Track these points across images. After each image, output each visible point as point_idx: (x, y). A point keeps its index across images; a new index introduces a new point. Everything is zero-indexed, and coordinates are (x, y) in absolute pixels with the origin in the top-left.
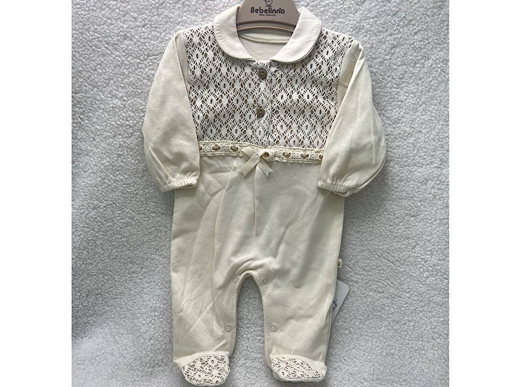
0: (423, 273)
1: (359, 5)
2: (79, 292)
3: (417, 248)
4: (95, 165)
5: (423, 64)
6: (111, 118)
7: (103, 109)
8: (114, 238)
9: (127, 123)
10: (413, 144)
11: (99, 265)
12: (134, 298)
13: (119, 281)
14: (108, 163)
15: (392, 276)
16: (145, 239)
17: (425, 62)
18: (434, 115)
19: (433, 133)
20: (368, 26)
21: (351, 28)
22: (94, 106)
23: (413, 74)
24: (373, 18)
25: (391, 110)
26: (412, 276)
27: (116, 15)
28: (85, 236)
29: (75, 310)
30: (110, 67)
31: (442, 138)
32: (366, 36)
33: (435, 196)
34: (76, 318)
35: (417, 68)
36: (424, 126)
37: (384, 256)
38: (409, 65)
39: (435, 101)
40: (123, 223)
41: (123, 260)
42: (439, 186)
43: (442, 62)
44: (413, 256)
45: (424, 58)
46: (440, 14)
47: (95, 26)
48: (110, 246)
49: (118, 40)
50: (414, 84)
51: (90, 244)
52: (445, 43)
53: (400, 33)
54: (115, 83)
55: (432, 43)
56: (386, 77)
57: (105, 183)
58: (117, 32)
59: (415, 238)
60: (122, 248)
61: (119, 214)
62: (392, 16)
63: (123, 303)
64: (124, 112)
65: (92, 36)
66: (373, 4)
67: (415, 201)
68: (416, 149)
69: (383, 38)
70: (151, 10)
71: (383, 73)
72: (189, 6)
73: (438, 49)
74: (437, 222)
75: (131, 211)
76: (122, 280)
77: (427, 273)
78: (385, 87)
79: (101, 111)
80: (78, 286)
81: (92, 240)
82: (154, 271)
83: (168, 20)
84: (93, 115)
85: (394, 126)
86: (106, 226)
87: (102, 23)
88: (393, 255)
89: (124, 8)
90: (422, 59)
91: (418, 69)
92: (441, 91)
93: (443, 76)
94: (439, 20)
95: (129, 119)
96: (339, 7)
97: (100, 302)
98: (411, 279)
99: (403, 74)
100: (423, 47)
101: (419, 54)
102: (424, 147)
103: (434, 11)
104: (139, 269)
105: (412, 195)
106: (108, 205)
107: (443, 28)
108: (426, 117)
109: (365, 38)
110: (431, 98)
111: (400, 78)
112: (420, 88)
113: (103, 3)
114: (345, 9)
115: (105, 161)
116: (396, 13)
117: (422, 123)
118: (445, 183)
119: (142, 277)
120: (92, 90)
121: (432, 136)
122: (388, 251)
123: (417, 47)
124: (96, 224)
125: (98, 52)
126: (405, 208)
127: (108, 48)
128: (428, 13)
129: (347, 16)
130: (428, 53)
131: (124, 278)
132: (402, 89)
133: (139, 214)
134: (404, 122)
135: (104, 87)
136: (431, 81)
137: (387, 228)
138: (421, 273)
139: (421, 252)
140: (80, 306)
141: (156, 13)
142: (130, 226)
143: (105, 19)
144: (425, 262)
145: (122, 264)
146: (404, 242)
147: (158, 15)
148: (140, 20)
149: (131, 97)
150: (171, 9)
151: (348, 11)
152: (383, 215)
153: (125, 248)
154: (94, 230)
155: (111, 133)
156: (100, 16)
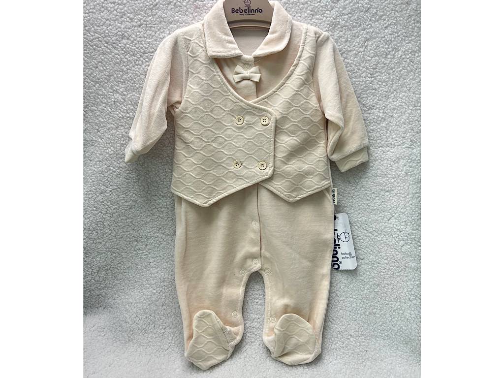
0: (399, 242)
1: (335, 3)
2: (90, 268)
3: (393, 220)
4: (100, 154)
5: (394, 55)
6: (114, 111)
7: (105, 103)
8: (119, 219)
9: (128, 115)
10: (386, 128)
11: (107, 244)
12: (141, 271)
13: (126, 258)
14: (112, 152)
15: (371, 244)
16: (148, 220)
17: (395, 53)
18: (404, 101)
19: (403, 117)
20: (343, 22)
21: (328, 24)
22: (96, 100)
23: (385, 64)
24: (347, 15)
25: (366, 97)
26: (389, 244)
27: (114, 16)
28: (94, 218)
29: (88, 284)
30: (110, 64)
31: (412, 121)
32: (341, 31)
33: (407, 174)
34: (90, 291)
35: (389, 58)
36: (396, 111)
37: (363, 227)
38: (381, 56)
39: (405, 89)
40: (128, 206)
41: (129, 239)
42: (411, 164)
43: (411, 53)
44: (389, 227)
45: (395, 50)
46: (408, 9)
47: (96, 27)
48: (116, 226)
49: (117, 40)
50: (386, 73)
51: (99, 225)
52: (412, 36)
53: (371, 27)
54: (115, 78)
55: (402, 36)
56: (361, 68)
57: (110, 170)
58: (116, 32)
59: (390, 211)
60: (128, 228)
61: (123, 197)
62: (365, 13)
63: (131, 276)
64: (124, 106)
65: (93, 36)
66: (347, 2)
67: (389, 178)
68: (388, 132)
69: (357, 32)
70: (145, 12)
71: (357, 64)
72: (180, 6)
73: (406, 42)
74: (410, 196)
75: (134, 195)
76: (128, 257)
77: (402, 241)
78: (360, 76)
79: (104, 105)
80: (90, 263)
81: (101, 221)
82: (158, 248)
83: (162, 20)
84: (96, 109)
85: (369, 111)
86: (112, 209)
87: (101, 24)
88: (371, 226)
89: (121, 10)
90: (393, 51)
91: (389, 60)
92: (411, 79)
93: (412, 65)
94: (407, 15)
95: (129, 111)
96: (317, 5)
97: (110, 276)
98: (388, 247)
99: (377, 65)
100: (393, 39)
101: (390, 46)
102: (396, 130)
103: (402, 7)
104: (144, 246)
105: (385, 173)
106: (113, 189)
107: (411, 22)
108: (397, 103)
109: (340, 33)
110: (401, 86)
111: (373, 69)
112: (392, 78)
113: (102, 6)
114: (322, 7)
115: (110, 150)
116: (368, 9)
117: (394, 109)
118: (415, 162)
119: (147, 253)
120: (94, 86)
121: (403, 120)
122: (366, 223)
123: (388, 39)
124: (103, 207)
125: (99, 51)
126: (381, 185)
127: (107, 47)
128: (397, 9)
129: (324, 13)
130: (398, 45)
131: (130, 255)
132: (375, 78)
133: (142, 197)
134: (377, 108)
135: (105, 83)
136: (401, 71)
137: (365, 202)
138: (397, 242)
139: (396, 224)
140: (92, 280)
141: (151, 14)
142: (135, 208)
143: (104, 20)
144: (400, 232)
145: (128, 243)
146: (381, 215)
147: (153, 16)
148: (136, 21)
149: (130, 91)
150: (164, 10)
151: (325, 8)
152: (361, 191)
153: (130, 228)
154: (102, 213)
155: (114, 125)
156: (100, 18)
